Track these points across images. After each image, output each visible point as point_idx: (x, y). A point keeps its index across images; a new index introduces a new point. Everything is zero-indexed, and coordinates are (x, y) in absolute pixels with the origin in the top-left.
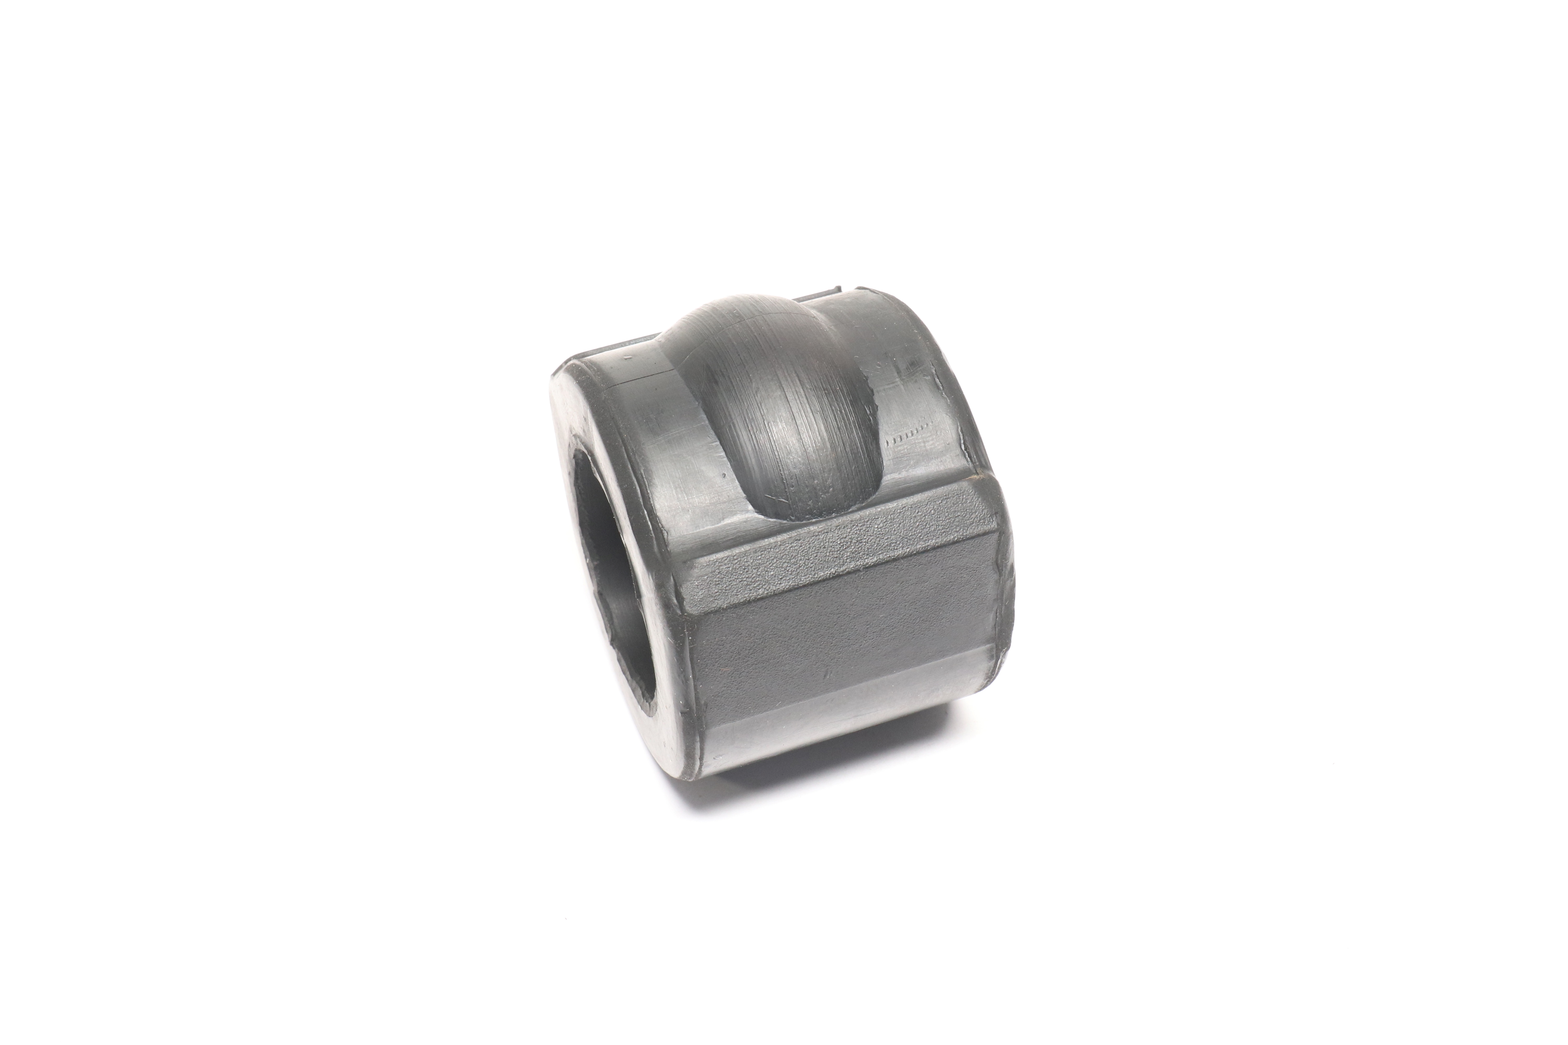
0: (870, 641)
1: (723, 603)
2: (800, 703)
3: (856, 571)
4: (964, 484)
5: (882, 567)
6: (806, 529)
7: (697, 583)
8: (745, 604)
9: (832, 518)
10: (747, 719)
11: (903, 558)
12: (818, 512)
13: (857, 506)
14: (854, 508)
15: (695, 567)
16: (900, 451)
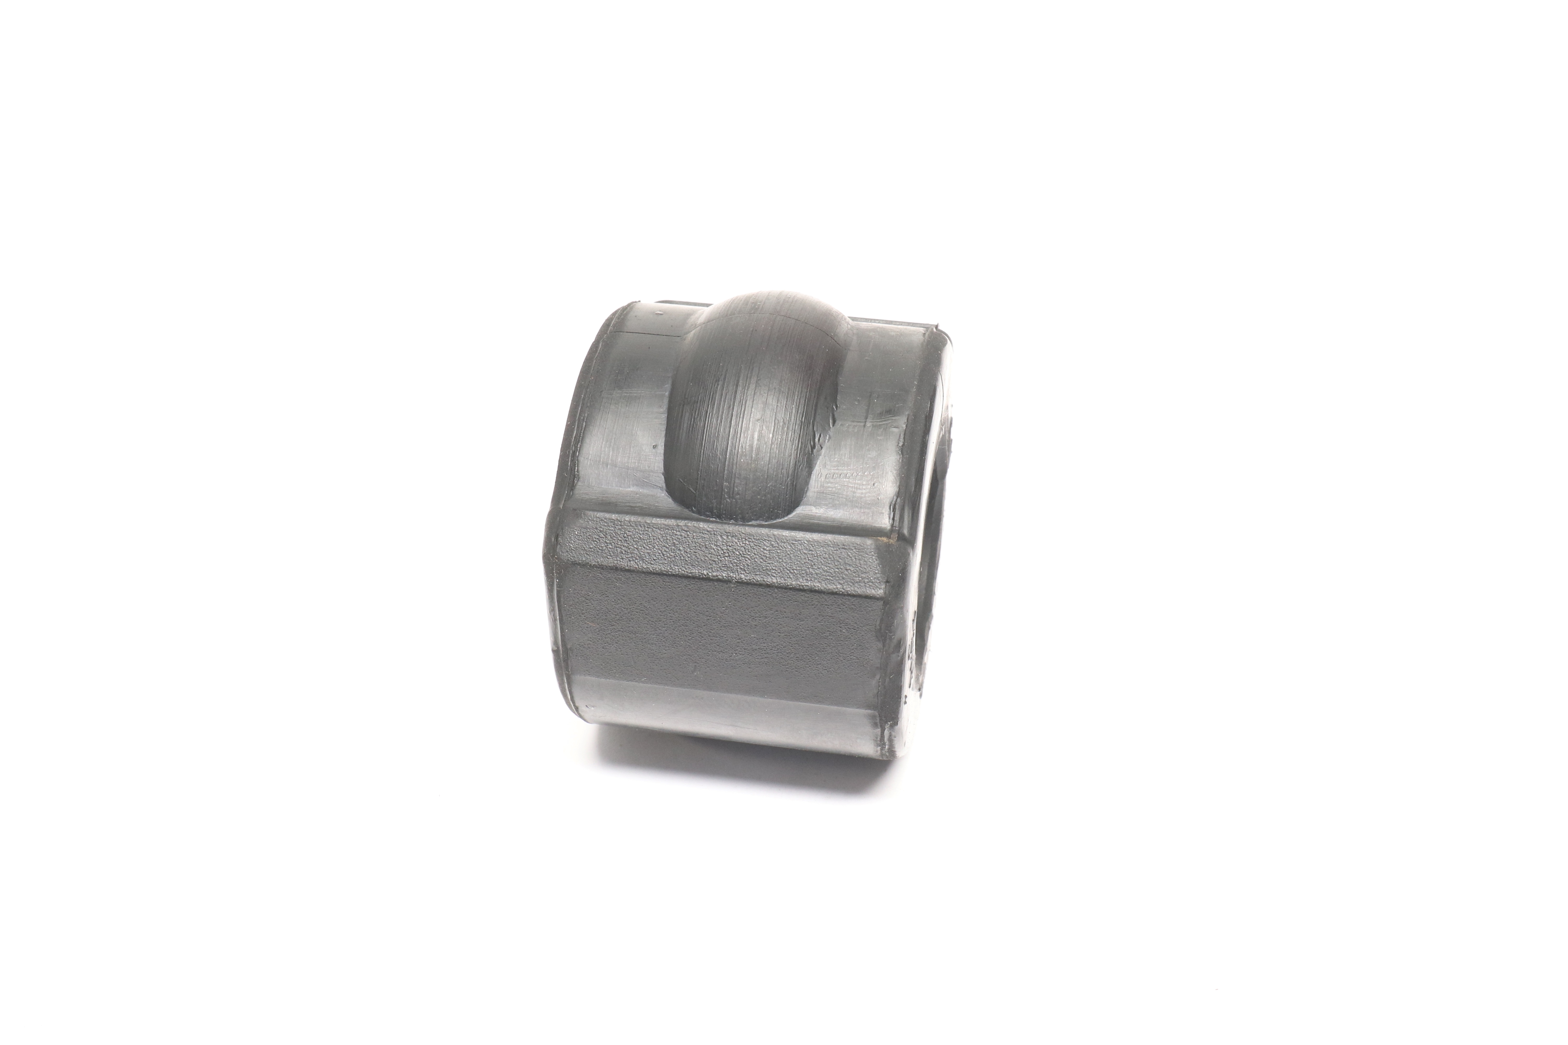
0: (741, 656)
1: (593, 560)
2: (666, 687)
3: (727, 581)
4: (869, 542)
5: (755, 588)
6: (695, 524)
7: (576, 533)
8: (612, 570)
9: (729, 524)
10: (612, 681)
11: (777, 587)
12: (718, 513)
13: (758, 522)
14: (753, 522)
15: (581, 517)
16: (829, 487)
